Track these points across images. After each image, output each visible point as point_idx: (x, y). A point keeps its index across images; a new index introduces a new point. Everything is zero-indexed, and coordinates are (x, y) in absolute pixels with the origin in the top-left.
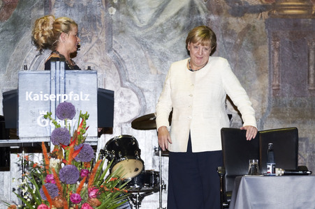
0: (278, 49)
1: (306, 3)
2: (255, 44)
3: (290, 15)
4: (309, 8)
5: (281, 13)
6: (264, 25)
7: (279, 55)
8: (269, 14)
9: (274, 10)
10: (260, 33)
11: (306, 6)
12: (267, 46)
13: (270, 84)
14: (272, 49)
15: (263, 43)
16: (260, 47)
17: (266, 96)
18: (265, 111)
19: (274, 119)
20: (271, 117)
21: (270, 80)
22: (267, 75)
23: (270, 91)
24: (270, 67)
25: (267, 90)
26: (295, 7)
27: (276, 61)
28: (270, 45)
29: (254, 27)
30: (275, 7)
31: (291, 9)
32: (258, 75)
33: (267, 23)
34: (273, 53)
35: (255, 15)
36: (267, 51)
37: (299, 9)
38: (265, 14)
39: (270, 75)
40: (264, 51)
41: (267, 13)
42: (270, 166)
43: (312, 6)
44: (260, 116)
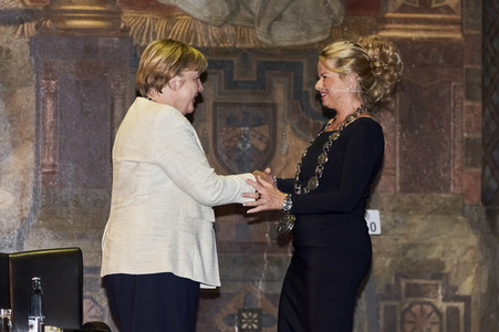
0: (54, 96)
1: (108, 7)
2: (9, 85)
3: (77, 29)
4: (114, 16)
5: (60, 25)
6: (26, 48)
7: (55, 106)
8: (37, 27)
9: (47, 18)
10: (20, 63)
11: (109, 12)
12: (33, 88)
13: (37, 162)
14: (42, 94)
15: (25, 84)
16: (19, 91)
17: (30, 185)
18: (26, 214)
19: (44, 230)
20: (36, 227)
21: (37, 154)
22: (31, 145)
23: (36, 177)
24: (37, 131)
25: (32, 174)
26: (88, 15)
27: (50, 118)
28: (38, 87)
29: (8, 51)
30: (49, 13)
31: (80, 18)
32: (15, 145)
33: (34, 43)
34: (45, 102)
35: (10, 29)
36: (33, 97)
37: (96, 19)
38: (30, 28)
39: (37, 145)
40: (26, 98)
41: (33, 25)
42: (34, 322)
43: (120, 13)
44: (15, 223)
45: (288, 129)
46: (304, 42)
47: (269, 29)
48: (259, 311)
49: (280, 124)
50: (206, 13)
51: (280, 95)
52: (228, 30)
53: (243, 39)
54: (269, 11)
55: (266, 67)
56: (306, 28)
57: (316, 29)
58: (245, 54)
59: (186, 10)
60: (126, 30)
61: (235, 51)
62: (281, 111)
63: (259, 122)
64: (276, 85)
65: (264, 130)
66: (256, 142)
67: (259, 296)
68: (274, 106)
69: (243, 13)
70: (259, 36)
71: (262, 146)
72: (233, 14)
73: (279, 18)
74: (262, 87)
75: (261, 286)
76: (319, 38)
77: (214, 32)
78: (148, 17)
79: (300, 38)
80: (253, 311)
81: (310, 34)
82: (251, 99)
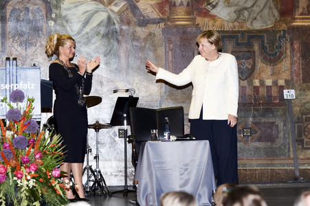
0: (172, 50)
1: (191, 16)
2: (155, 46)
3: (180, 25)
4: (193, 20)
5: (173, 24)
6: (161, 32)
7: (172, 54)
8: (165, 25)
9: (168, 21)
10: (159, 38)
11: (191, 18)
12: (163, 48)
14: (167, 49)
15: (161, 46)
16: (158, 49)
18: (162, 94)
19: (169, 100)
20: (167, 99)
24: (166, 63)
26: (183, 20)
27: (170, 58)
28: (166, 47)
29: (154, 34)
30: (169, 19)
31: (180, 21)
33: (163, 30)
34: (168, 52)
35: (155, 26)
36: (164, 51)
37: (187, 21)
38: (162, 25)
40: (161, 51)
42: (166, 134)
43: (196, 19)
44: (159, 98)
45: (260, 60)
46: (265, 27)
47: (252, 23)
48: (250, 128)
49: (256, 59)
50: (228, 18)
51: (256, 47)
52: (236, 24)
53: (242, 27)
54: (251, 16)
55: (251, 37)
56: (265, 22)
57: (269, 22)
58: (243, 33)
59: (220, 16)
60: (198, 25)
61: (239, 32)
62: (257, 54)
63: (249, 58)
64: (255, 44)
65: (251, 61)
66: (247, 65)
67: (250, 123)
68: (254, 52)
69: (242, 17)
70: (248, 26)
71: (250, 67)
72: (238, 18)
73: (255, 19)
74: (250, 45)
75: (251, 119)
76: (271, 26)
77: (231, 25)
78: (206, 20)
79: (263, 26)
80: (248, 129)
81: (267, 24)
82: (245, 49)
